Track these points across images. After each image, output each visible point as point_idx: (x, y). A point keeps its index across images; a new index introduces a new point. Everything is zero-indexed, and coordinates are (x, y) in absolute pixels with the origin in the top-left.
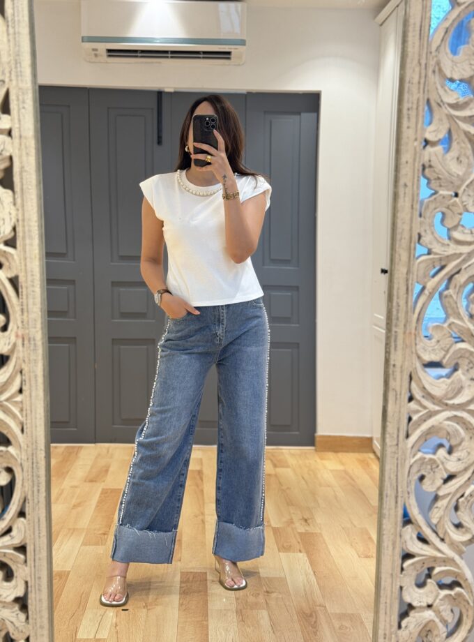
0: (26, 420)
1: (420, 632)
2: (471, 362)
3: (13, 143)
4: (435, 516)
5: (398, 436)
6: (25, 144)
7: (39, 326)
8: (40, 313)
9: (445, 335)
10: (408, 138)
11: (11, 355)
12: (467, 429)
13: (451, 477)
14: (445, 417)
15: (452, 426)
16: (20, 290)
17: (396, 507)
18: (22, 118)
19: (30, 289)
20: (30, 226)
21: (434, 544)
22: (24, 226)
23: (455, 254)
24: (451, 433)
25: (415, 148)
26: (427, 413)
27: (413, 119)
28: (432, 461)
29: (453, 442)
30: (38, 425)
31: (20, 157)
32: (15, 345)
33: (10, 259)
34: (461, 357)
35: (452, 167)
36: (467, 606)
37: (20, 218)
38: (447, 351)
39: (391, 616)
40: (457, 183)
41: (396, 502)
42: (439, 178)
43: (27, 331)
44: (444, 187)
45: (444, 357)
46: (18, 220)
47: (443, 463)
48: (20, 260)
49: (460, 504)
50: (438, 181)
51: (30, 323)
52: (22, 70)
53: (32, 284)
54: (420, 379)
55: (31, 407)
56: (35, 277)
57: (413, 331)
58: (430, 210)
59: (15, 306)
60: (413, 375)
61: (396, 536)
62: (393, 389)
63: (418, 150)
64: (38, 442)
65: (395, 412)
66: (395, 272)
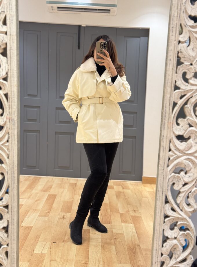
0: (10, 153)
1: (171, 249)
2: (196, 136)
3: (7, 37)
4: (179, 200)
5: (164, 166)
6: (12, 38)
7: (16, 114)
8: (16, 109)
9: (185, 124)
10: (172, 40)
11: (4, 126)
12: (193, 164)
13: (186, 184)
14: (184, 158)
15: (187, 162)
16: (9, 99)
17: (162, 196)
18: (11, 27)
19: (13, 99)
20: (13, 72)
21: (178, 212)
22: (11, 72)
23: (190, 90)
24: (187, 165)
25: (175, 44)
26: (177, 156)
27: (174, 32)
28: (178, 177)
29: (187, 169)
30: (14, 155)
31: (10, 43)
32: (6, 122)
33: (5, 86)
34: (192, 133)
35: (190, 52)
36: (191, 239)
37: (9, 69)
38: (186, 131)
39: (159, 242)
40: (192, 59)
41: (163, 194)
42: (184, 57)
43: (11, 116)
44: (187, 61)
45: (184, 133)
46: (8, 70)
47: (183, 178)
48: (9, 86)
49: (189, 195)
50: (184, 59)
51: (12, 113)
52: (12, 7)
53: (13, 96)
54: (174, 142)
55: (12, 148)
56: (15, 94)
57: (172, 122)
58: (180, 70)
59: (6, 105)
60: (171, 141)
61: (162, 208)
62: (163, 146)
63: (176, 45)
64: (15, 163)
65: (163, 156)
66: (165, 96)
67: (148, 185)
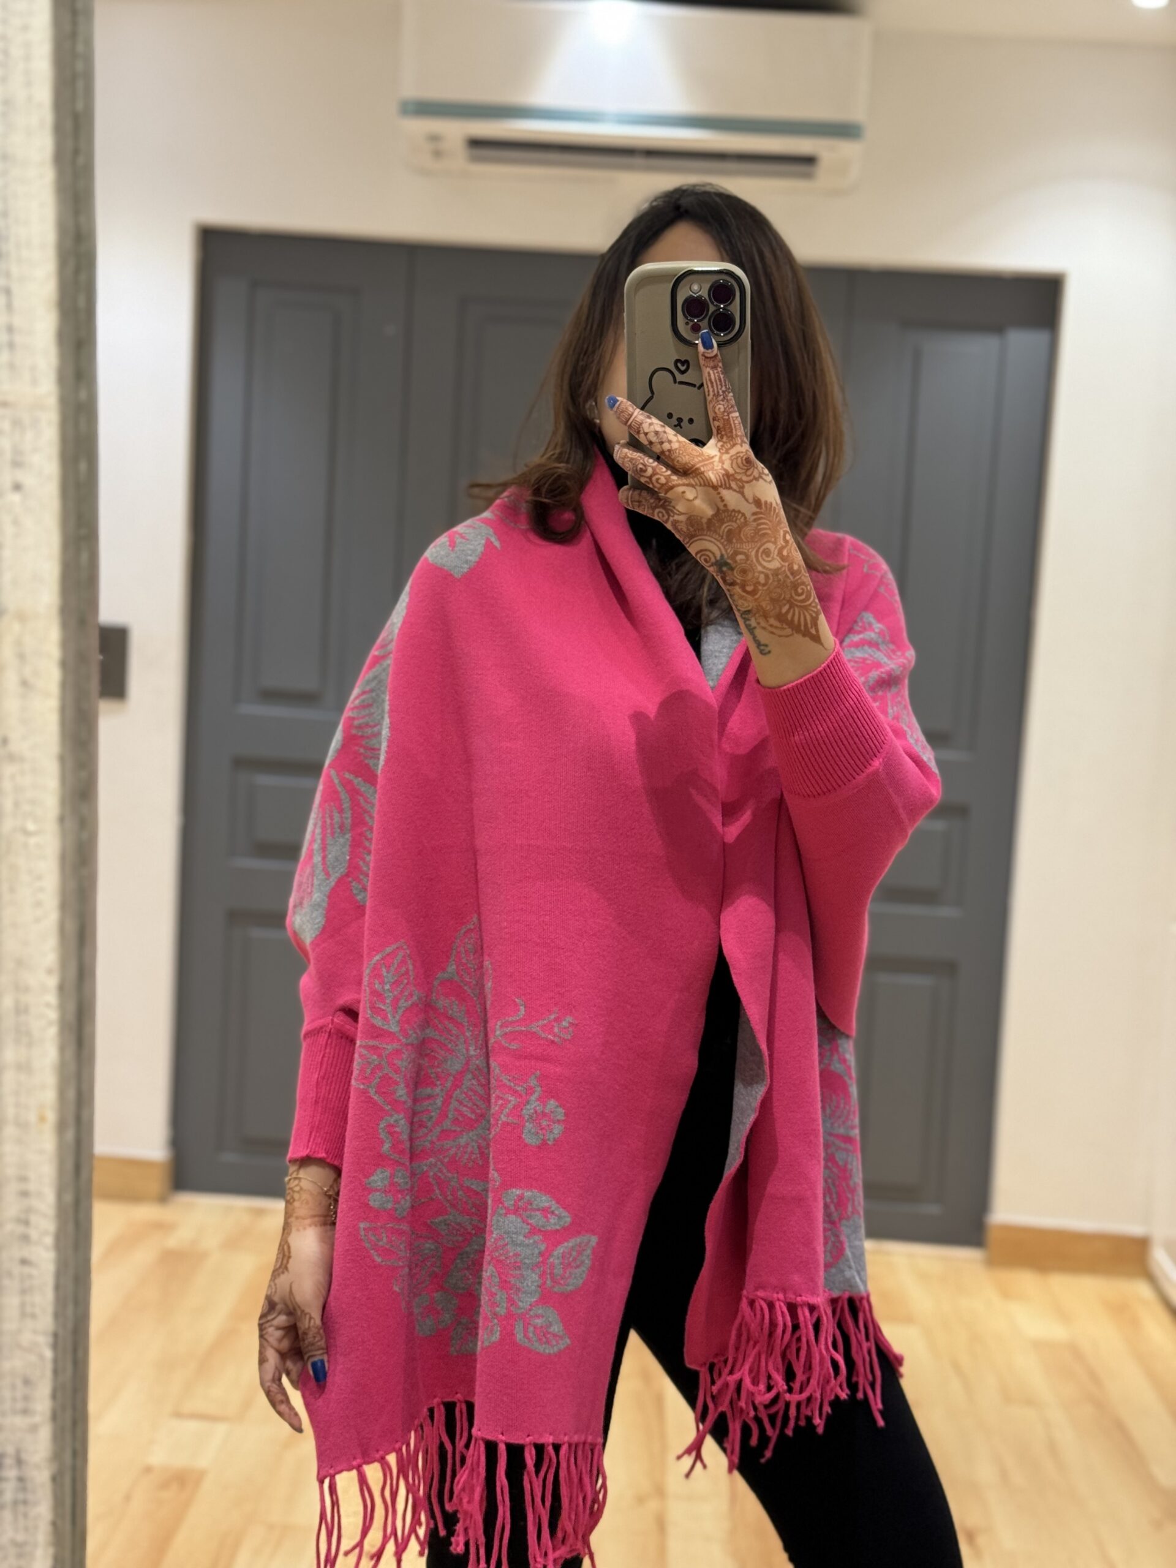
6: (19, 642)
20: (21, 989)
52: (18, 321)
67: (1026, 1280)
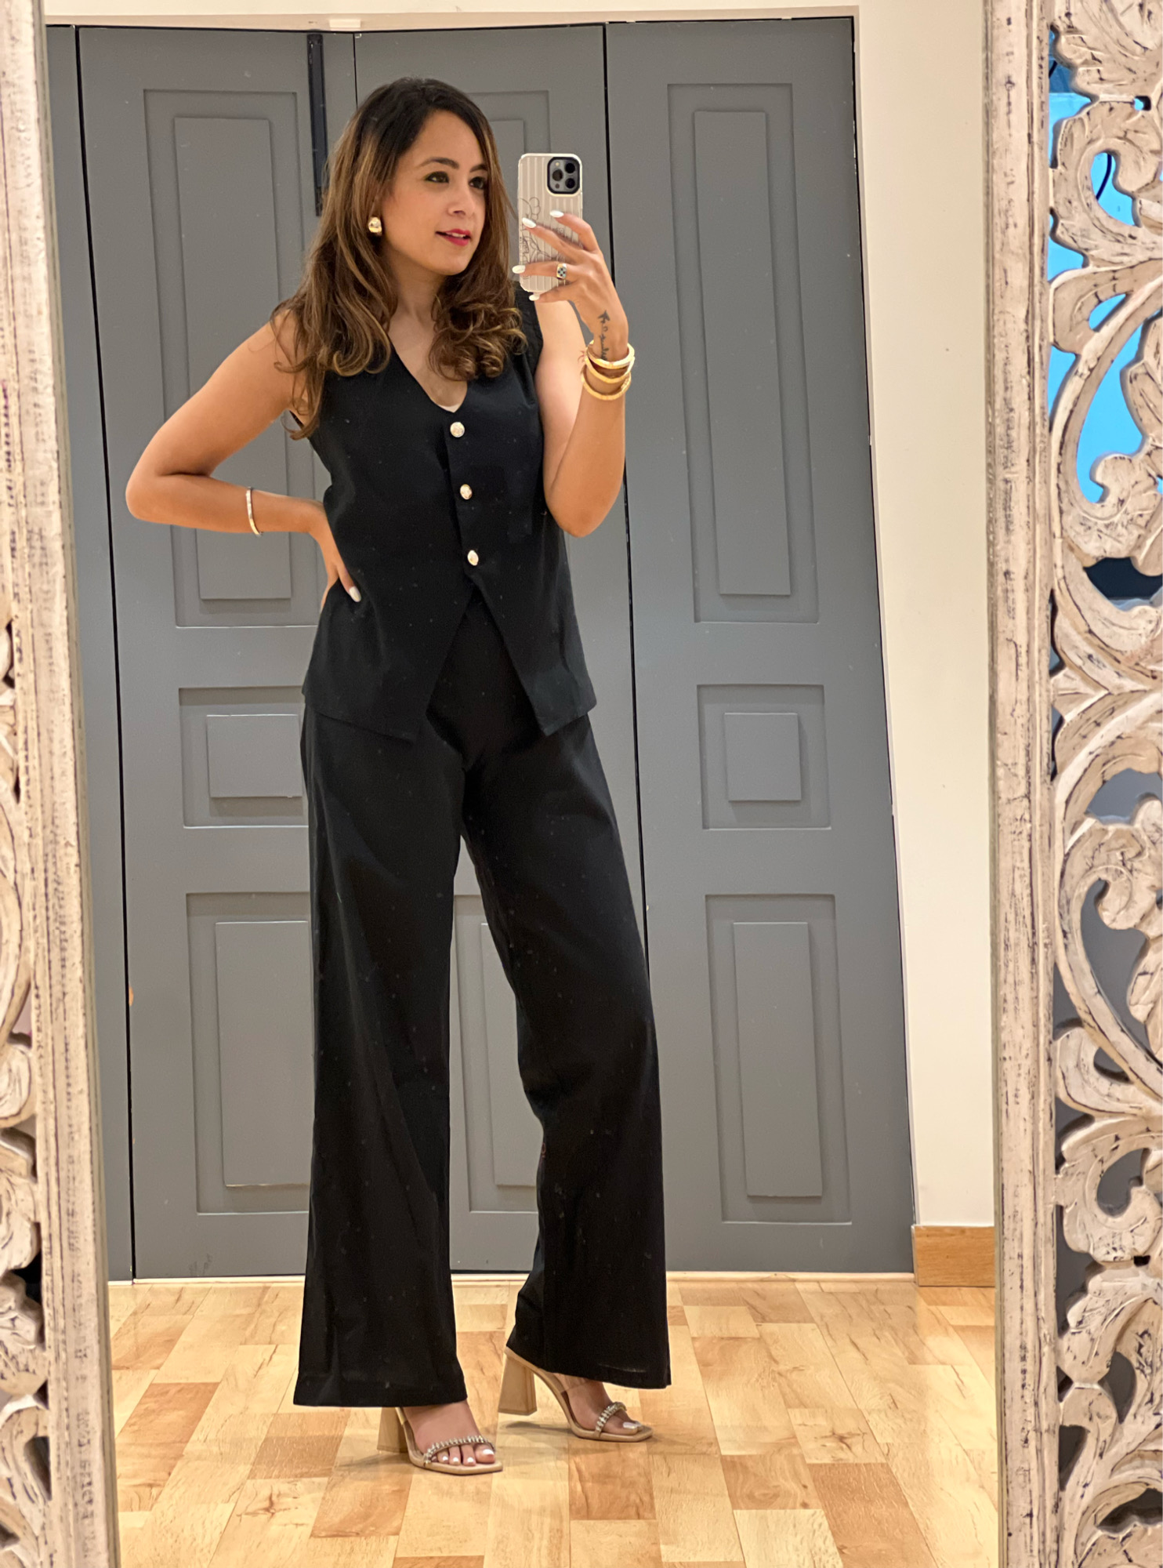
0: (27, 757)
1: (1120, 1336)
4: (1141, 999)
5: (1028, 772)
7: (53, 495)
8: (55, 465)
9: (1137, 482)
14: (1152, 711)
17: (1034, 975)
19: (31, 398)
21: (1142, 1081)
23: (1152, 260)
26: (1103, 700)
30: (57, 772)
40: (1144, 70)
41: (1034, 961)
42: (1095, 60)
43: (23, 513)
44: (1112, 81)
45: (1138, 547)
47: (1153, 844)
50: (1094, 69)
51: (30, 489)
53: (33, 384)
54: (1078, 608)
55: (38, 719)
56: (37, 366)
57: (1053, 477)
58: (1078, 144)
60: (1060, 599)
62: (1011, 640)
64: (57, 822)
65: (1016, 702)
66: (995, 318)
